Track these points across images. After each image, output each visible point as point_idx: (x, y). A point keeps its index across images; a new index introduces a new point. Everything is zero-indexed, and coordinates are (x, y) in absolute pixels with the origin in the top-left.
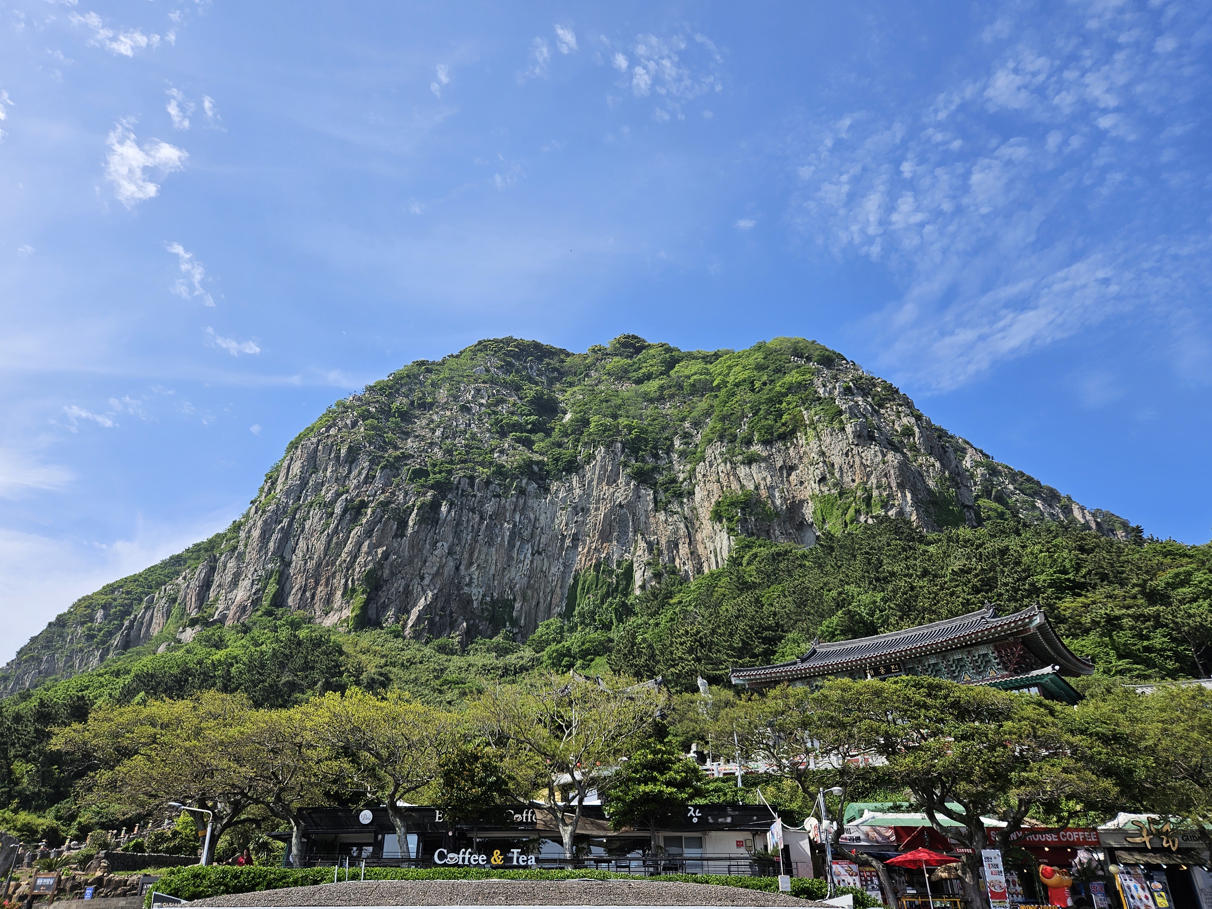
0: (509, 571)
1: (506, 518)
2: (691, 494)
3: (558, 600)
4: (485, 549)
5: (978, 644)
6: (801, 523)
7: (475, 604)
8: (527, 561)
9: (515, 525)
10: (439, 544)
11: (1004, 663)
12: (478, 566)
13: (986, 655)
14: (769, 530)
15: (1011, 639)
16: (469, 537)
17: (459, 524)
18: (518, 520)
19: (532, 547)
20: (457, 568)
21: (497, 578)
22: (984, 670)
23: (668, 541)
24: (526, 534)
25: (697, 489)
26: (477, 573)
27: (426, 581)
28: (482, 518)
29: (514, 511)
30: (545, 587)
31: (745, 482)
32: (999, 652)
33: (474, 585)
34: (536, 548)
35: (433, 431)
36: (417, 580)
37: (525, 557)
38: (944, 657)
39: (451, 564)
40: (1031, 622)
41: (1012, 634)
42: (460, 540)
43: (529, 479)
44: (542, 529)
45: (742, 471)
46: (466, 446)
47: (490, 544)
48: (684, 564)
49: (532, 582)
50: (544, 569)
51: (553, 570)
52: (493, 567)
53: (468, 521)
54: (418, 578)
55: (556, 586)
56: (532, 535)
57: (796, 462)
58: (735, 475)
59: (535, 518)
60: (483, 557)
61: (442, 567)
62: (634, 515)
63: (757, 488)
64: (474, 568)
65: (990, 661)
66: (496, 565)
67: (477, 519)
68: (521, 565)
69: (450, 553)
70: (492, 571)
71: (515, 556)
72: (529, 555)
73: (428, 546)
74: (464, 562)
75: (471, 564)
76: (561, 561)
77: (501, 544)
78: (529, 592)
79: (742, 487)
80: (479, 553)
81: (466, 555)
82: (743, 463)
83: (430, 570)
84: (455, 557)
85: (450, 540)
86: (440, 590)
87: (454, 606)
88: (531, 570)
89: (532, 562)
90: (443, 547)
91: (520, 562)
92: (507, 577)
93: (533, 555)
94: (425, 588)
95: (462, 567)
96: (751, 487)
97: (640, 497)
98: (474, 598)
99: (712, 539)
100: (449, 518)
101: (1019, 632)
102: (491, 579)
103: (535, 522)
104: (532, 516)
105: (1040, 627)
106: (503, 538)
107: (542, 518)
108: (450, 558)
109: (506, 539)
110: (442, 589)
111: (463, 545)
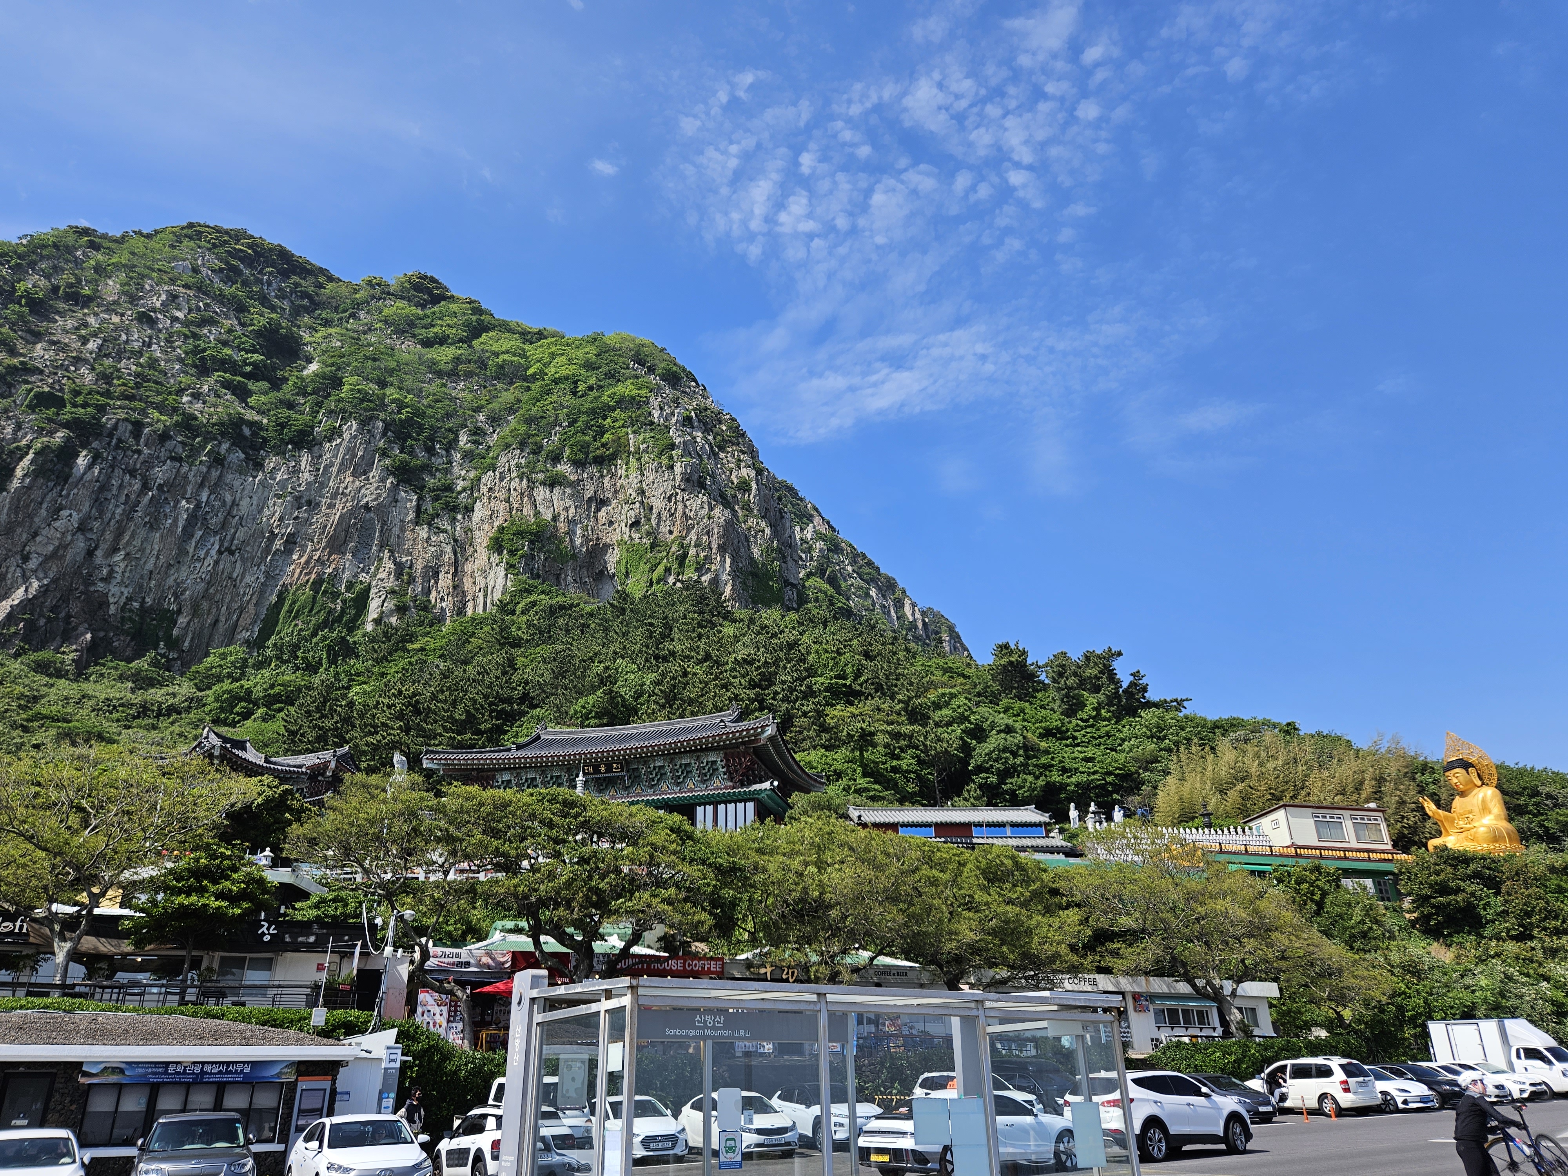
0: (178, 571)
1: (186, 492)
2: (469, 510)
3: (249, 621)
4: (142, 533)
5: (708, 749)
6: (602, 572)
7: (112, 609)
8: (209, 561)
9: (198, 506)
10: (64, 513)
11: (730, 773)
12: (127, 554)
13: (714, 762)
14: (560, 574)
15: (742, 748)
16: (119, 511)
17: (104, 487)
18: (204, 499)
19: (222, 541)
20: (90, 553)
21: (154, 576)
22: (710, 779)
23: (425, 567)
24: (214, 521)
25: (478, 504)
26: (123, 565)
27: (32, 564)
28: (146, 487)
29: (201, 485)
30: (232, 600)
31: (541, 508)
32: (728, 760)
33: (114, 582)
34: (226, 544)
35: (85, 341)
36: (17, 559)
37: (207, 554)
38: (672, 760)
39: (81, 544)
40: (763, 732)
41: (743, 743)
42: (101, 513)
43: (233, 444)
44: (241, 518)
45: (541, 493)
46: (137, 375)
47: (153, 525)
48: (442, 599)
49: (211, 591)
50: (235, 575)
51: (248, 579)
52: (152, 561)
53: (121, 487)
54: (18, 557)
55: (248, 602)
56: (224, 525)
57: (610, 496)
58: (531, 496)
59: (234, 501)
60: (137, 542)
61: (63, 546)
62: (384, 523)
63: (555, 518)
64: (119, 557)
65: (717, 769)
66: (158, 558)
67: (137, 485)
68: (198, 565)
69: (82, 528)
70: (150, 565)
71: (191, 550)
72: (213, 553)
73: (43, 512)
74: (104, 546)
75: (115, 550)
76: (263, 568)
77: (172, 530)
78: (205, 605)
79: (537, 513)
80: (133, 536)
81: (108, 536)
82: (543, 483)
83: (42, 547)
84: (89, 536)
85: (85, 508)
86: (55, 581)
87: (75, 607)
88: (213, 573)
89: (216, 563)
90: (69, 518)
91: (198, 559)
92: (173, 578)
93: (220, 552)
94: (28, 574)
95: (99, 553)
96: (549, 517)
97: (396, 501)
98: (111, 600)
99: (484, 573)
100: (88, 477)
101: (750, 742)
102: (146, 577)
103: (232, 507)
104: (228, 498)
105: (771, 739)
106: (176, 520)
107: (245, 503)
108: (80, 536)
109: (181, 523)
110: (58, 579)
111: (106, 520)
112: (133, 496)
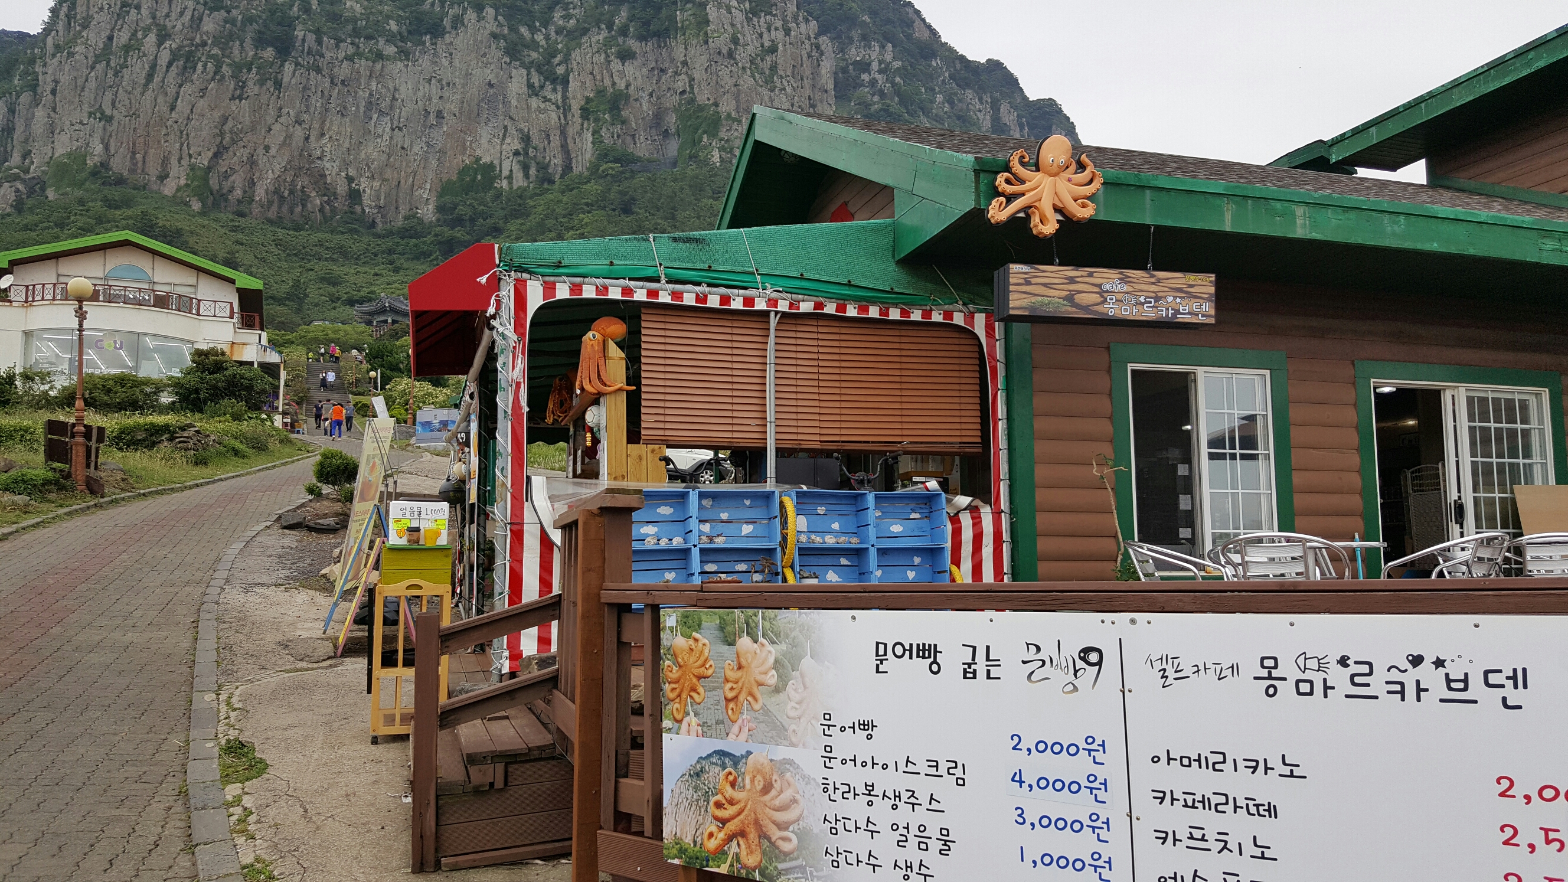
0: (366, 146)
1: (360, 84)
2: (565, 81)
4: (337, 119)
6: (667, 131)
7: (329, 180)
8: (386, 137)
9: (371, 95)
10: (285, 111)
12: (331, 137)
16: (319, 104)
17: (306, 88)
18: (374, 88)
19: (392, 120)
21: (353, 152)
24: (384, 105)
26: (329, 146)
27: (273, 151)
28: (333, 83)
29: (370, 77)
34: (395, 122)
36: (260, 151)
39: (299, 133)
42: (307, 107)
44: (402, 101)
47: (343, 113)
49: (392, 160)
50: (406, 146)
51: (416, 149)
52: (348, 140)
53: (317, 85)
54: (263, 147)
56: (391, 107)
57: (667, 65)
58: (608, 69)
59: (395, 88)
60: (335, 127)
61: (289, 137)
62: (505, 97)
63: (628, 86)
64: (325, 140)
66: (351, 138)
67: (327, 84)
68: (379, 140)
69: (298, 121)
70: (347, 144)
71: (372, 130)
72: (388, 130)
73: (271, 112)
74: (314, 133)
75: (323, 135)
76: (424, 139)
77: (356, 115)
79: (614, 84)
80: (331, 123)
81: (316, 125)
82: (617, 57)
83: (276, 138)
84: (303, 126)
85: (297, 106)
86: (289, 163)
87: (305, 181)
88: (389, 146)
89: (391, 137)
90: (288, 115)
91: (379, 136)
92: (364, 152)
93: (393, 130)
94: (271, 159)
95: (312, 139)
97: (511, 78)
98: (327, 173)
99: (580, 135)
100: (294, 81)
102: (346, 153)
103: (394, 92)
104: (391, 85)
108: (298, 127)
109: (362, 109)
110: (290, 161)
111: (312, 112)
112: (326, 92)
